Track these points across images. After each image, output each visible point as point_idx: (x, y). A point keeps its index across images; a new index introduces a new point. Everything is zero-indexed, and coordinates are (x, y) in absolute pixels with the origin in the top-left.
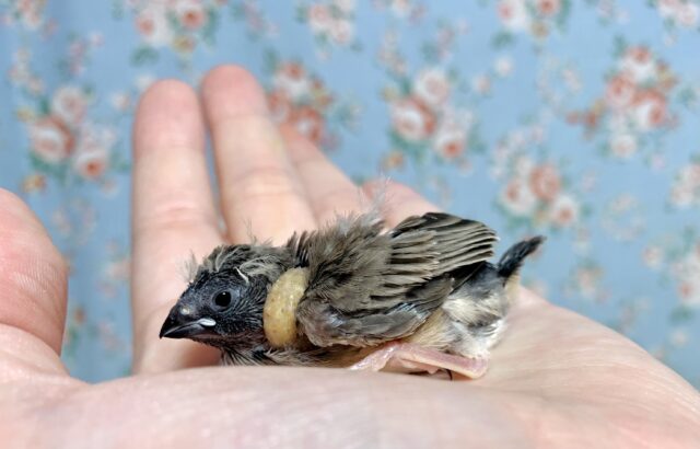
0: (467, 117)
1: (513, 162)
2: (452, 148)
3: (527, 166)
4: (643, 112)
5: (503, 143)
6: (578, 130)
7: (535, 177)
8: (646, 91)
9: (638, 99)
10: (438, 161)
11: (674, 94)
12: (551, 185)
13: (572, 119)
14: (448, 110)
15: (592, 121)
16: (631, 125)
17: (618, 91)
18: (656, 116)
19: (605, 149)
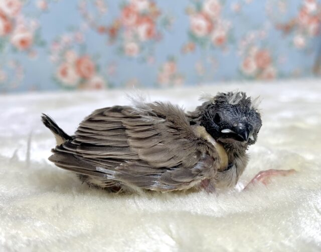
0: (33, 23)
1: (63, 54)
2: (23, 42)
3: (72, 56)
4: (142, 30)
5: (56, 42)
6: (105, 38)
7: (78, 63)
8: (143, 17)
9: (139, 22)
10: (14, 50)
11: (159, 20)
12: (89, 69)
13: (102, 30)
14: (20, 18)
15: (113, 32)
16: (136, 37)
17: (127, 16)
18: (149, 32)
19: (121, 50)
